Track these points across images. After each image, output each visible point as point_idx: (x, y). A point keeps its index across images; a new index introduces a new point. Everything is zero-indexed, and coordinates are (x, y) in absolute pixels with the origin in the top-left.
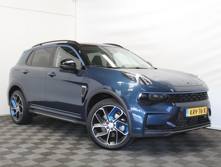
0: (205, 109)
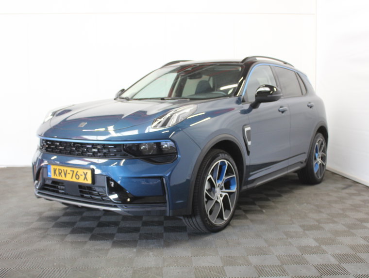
0: (85, 175)
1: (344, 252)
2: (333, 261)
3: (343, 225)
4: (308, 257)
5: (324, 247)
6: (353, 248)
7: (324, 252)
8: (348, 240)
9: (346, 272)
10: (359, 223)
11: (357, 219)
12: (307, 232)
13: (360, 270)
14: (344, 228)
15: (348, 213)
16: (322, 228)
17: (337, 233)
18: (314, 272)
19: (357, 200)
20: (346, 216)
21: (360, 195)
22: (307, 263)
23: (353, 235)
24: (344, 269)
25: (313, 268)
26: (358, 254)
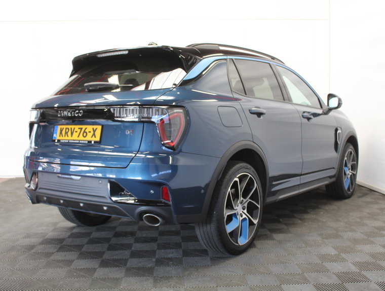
1: (364, 260)
2: (354, 269)
3: (362, 233)
4: (328, 265)
5: (343, 255)
6: (373, 255)
7: (344, 260)
8: (367, 248)
9: (367, 280)
10: (377, 231)
11: (375, 227)
12: (325, 240)
13: (381, 277)
14: (363, 236)
15: (366, 221)
16: (340, 236)
17: (356, 241)
18: (335, 280)
19: (375, 208)
20: (364, 225)
21: (377, 203)
22: (328, 271)
23: (372, 243)
24: (365, 277)
25: (334, 276)
26: (378, 262)
